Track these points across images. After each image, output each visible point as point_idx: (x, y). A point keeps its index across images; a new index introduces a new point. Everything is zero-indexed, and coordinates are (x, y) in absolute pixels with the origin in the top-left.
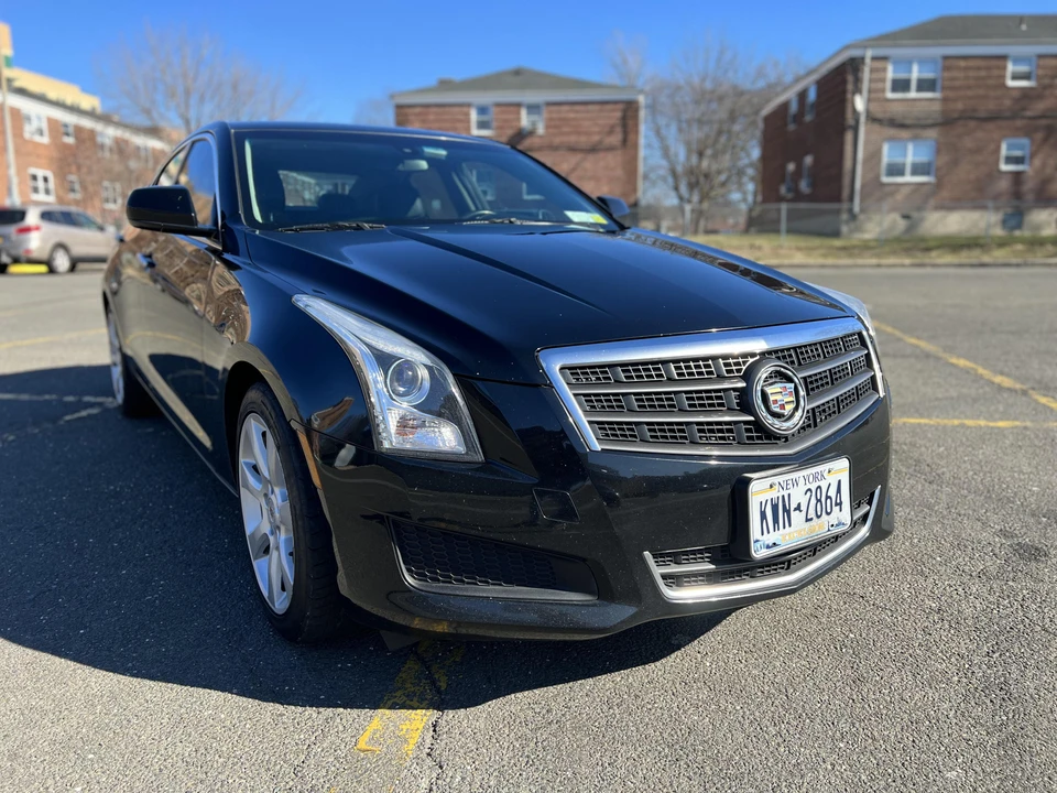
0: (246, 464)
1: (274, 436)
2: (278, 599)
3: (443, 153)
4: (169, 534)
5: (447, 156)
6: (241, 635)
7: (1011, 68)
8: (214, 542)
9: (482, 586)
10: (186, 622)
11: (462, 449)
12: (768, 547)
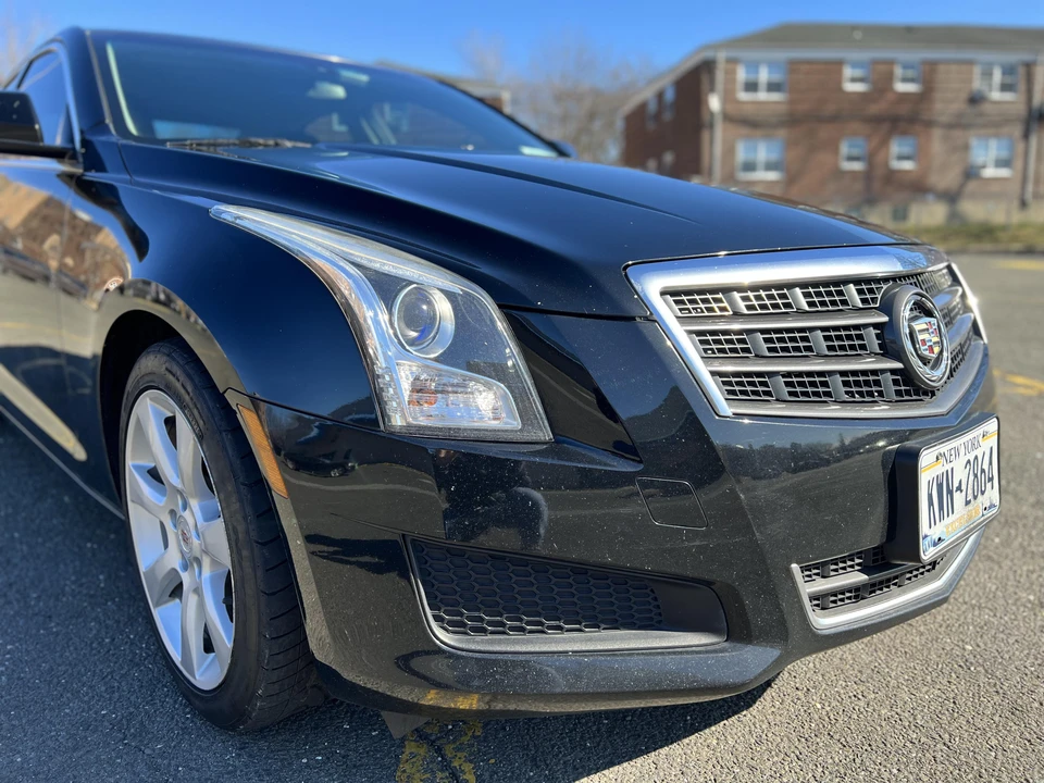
0: (137, 468)
1: (191, 420)
2: (200, 666)
3: (364, 78)
4: (16, 572)
5: (369, 83)
6: (142, 723)
7: (848, 72)
8: (84, 580)
9: (553, 635)
10: (52, 709)
11: (517, 424)
12: (935, 544)
